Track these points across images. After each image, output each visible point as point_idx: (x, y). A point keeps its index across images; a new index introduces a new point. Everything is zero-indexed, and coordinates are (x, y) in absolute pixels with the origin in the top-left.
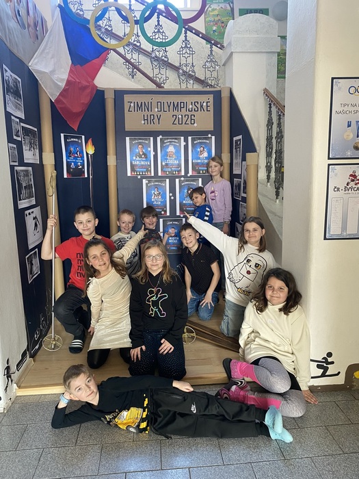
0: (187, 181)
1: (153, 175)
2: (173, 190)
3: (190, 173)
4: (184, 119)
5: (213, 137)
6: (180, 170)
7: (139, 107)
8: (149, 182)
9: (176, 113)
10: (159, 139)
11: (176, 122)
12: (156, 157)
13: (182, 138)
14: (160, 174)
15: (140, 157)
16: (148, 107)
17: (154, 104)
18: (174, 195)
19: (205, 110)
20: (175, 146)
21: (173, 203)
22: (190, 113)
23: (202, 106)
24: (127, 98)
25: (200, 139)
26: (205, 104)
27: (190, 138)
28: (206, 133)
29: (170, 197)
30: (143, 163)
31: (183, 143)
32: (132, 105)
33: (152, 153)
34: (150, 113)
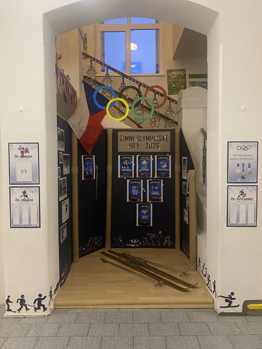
0: (154, 181)
1: (133, 177)
2: (145, 186)
3: (156, 177)
4: (153, 145)
5: (170, 156)
6: (150, 175)
7: (126, 138)
8: (131, 181)
9: (148, 142)
10: (137, 156)
11: (148, 147)
12: (135, 167)
13: (151, 156)
14: (137, 177)
15: (126, 166)
16: (131, 138)
17: (135, 137)
18: (146, 190)
19: (165, 140)
20: (147, 161)
21: (145, 194)
22: (156, 142)
23: (163, 138)
24: (120, 133)
25: (162, 157)
26: (165, 137)
27: (156, 156)
28: (166, 153)
29: (143, 190)
30: (127, 170)
31: (152, 159)
32: (123, 137)
33: (133, 165)
34: (133, 142)
